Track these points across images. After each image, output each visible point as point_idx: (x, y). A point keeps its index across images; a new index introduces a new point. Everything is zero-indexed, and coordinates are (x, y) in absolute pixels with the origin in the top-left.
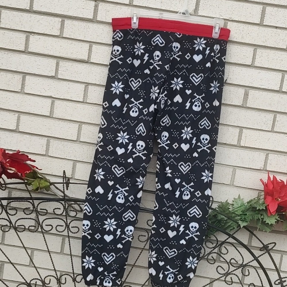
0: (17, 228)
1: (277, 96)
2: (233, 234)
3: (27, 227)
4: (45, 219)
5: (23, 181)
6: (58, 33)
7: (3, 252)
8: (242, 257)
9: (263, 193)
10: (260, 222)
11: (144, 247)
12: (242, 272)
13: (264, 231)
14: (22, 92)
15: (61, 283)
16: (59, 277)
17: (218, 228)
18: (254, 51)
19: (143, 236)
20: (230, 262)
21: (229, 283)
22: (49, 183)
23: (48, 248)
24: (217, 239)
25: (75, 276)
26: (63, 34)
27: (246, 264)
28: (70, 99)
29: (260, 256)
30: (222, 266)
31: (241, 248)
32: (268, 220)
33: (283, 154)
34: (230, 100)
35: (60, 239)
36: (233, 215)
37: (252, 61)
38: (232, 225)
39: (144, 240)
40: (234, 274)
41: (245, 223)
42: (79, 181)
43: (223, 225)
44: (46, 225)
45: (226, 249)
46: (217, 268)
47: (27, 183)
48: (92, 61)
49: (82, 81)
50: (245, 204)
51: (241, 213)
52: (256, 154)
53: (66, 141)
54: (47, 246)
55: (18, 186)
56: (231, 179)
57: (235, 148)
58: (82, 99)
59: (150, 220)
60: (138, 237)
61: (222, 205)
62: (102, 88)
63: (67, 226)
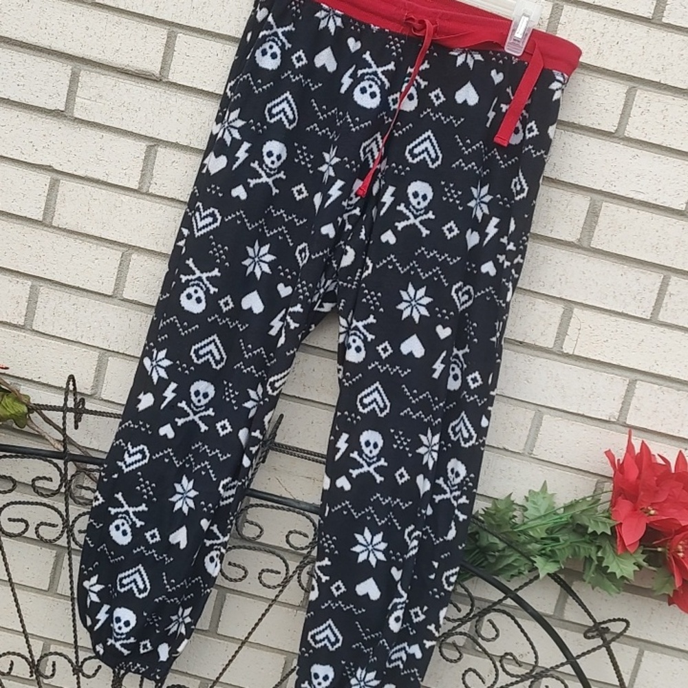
1: (677, 225)
2: (517, 590)
4: (9, 504)
8: (535, 653)
9: (609, 486)
10: (593, 568)
11: (277, 596)
15: (42, 675)
16: (36, 659)
17: (476, 570)
18: (628, 93)
19: (272, 571)
20: (501, 661)
22: (27, 406)
24: (472, 599)
25: (82, 657)
27: (542, 671)
28: (101, 179)
29: (584, 654)
30: (478, 671)
32: (615, 563)
33: (674, 385)
34: (548, 226)
36: (523, 538)
37: (619, 123)
38: (515, 564)
39: (276, 584)
41: (553, 564)
42: (112, 405)
43: (492, 560)
44: (10, 520)
45: (494, 626)
46: (464, 675)
48: (172, 78)
49: (141, 133)
50: (558, 512)
51: (544, 535)
52: (603, 378)
53: (85, 293)
56: (525, 439)
57: (547, 355)
58: (137, 184)
59: (296, 532)
60: (260, 574)
61: (495, 510)
62: (193, 157)
63: (67, 527)
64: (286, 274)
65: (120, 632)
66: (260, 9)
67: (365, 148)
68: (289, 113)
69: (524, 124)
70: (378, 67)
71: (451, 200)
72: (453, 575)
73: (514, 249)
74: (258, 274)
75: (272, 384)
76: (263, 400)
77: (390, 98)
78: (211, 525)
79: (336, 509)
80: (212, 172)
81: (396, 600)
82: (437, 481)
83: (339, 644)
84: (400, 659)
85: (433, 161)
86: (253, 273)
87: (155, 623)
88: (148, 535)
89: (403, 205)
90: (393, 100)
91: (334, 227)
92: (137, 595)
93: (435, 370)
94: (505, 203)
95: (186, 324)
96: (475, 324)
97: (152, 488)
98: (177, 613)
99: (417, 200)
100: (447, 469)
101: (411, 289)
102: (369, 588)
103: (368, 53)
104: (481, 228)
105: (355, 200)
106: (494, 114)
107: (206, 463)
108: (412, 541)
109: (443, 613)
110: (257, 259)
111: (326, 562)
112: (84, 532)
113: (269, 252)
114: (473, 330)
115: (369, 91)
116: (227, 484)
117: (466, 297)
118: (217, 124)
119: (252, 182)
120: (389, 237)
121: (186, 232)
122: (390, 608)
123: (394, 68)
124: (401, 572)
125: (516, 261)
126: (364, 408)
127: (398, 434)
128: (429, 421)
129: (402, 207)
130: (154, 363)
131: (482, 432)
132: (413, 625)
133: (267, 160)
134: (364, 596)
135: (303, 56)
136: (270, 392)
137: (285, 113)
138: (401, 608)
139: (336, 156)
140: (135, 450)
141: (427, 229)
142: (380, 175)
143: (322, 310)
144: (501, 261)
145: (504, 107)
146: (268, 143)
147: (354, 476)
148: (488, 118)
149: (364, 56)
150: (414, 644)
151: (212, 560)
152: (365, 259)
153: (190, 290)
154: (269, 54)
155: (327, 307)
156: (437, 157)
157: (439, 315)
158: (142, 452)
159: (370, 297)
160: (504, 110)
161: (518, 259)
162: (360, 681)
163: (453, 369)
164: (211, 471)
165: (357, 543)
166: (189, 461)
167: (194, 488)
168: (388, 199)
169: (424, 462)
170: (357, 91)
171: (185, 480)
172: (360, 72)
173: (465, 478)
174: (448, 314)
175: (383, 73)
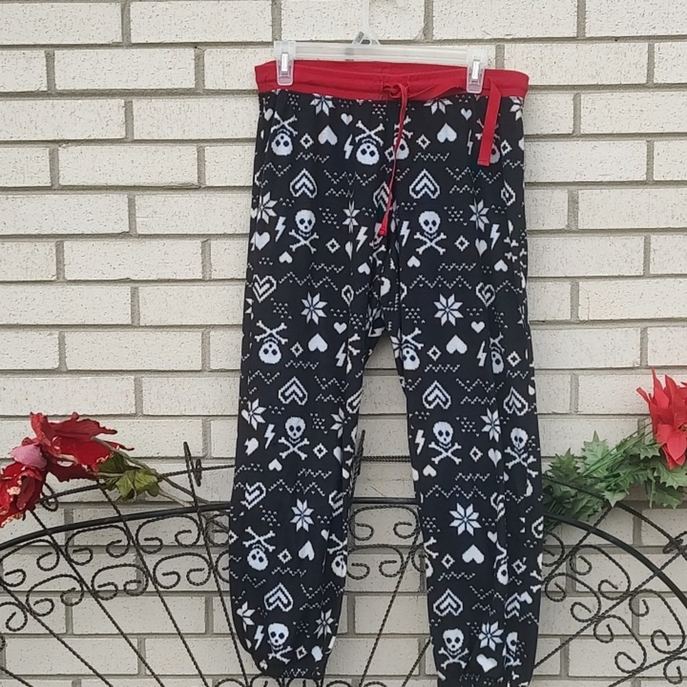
0: (99, 591)
1: (644, 194)
2: (596, 524)
3: (121, 588)
4: (160, 561)
5: (95, 483)
6: (120, 133)
7: (74, 653)
8: (626, 574)
9: (648, 421)
10: (653, 487)
11: (397, 587)
12: (631, 609)
13: (665, 505)
14: (59, 279)
17: (558, 517)
18: (574, 99)
19: (390, 562)
20: (599, 589)
21: (605, 640)
22: (156, 476)
23: (176, 626)
24: (561, 542)
25: (249, 680)
26: (133, 134)
27: (636, 589)
28: (171, 278)
29: (667, 564)
30: (583, 603)
31: (619, 556)
32: (670, 479)
33: (678, 324)
34: (540, 221)
35: (200, 602)
36: (589, 481)
37: (574, 125)
38: (589, 505)
39: (395, 572)
40: (614, 616)
41: (620, 494)
42: (223, 461)
43: (570, 507)
44: (164, 574)
45: (586, 561)
46: (572, 610)
47: (104, 484)
48: (208, 184)
49: (194, 233)
50: (612, 453)
51: (606, 473)
52: (618, 333)
53: (179, 374)
54: (174, 622)
55: (85, 497)
56: (569, 400)
57: (568, 326)
58: (201, 274)
59: (401, 524)
60: (380, 567)
61: (560, 463)
62: (241, 241)
63: (212, 568)
64: (338, 314)
65: (277, 644)
66: (266, 110)
67: (376, 197)
68: (310, 185)
69: (498, 143)
70: (370, 131)
71: (456, 220)
72: (539, 524)
73: (517, 245)
74: (316, 320)
75: (350, 405)
76: (346, 419)
77: (386, 153)
78: (330, 535)
79: (429, 494)
80: (260, 248)
81: (498, 558)
82: (506, 451)
83: (461, 609)
84: (515, 608)
85: (434, 193)
86: (312, 320)
87: (304, 630)
88: (280, 556)
89: (418, 233)
90: (389, 153)
91: (368, 265)
92: (284, 610)
93: (479, 360)
94: (500, 211)
95: (268, 374)
96: (502, 314)
97: (274, 516)
98: (320, 617)
99: (428, 227)
100: (511, 439)
101: (442, 299)
102: (474, 554)
103: (360, 122)
104: (485, 236)
105: (379, 240)
106: (472, 143)
107: (314, 483)
108: (497, 505)
109: (540, 559)
110: (312, 308)
111: (432, 541)
112: (227, 568)
113: (321, 300)
114: (502, 319)
115: (368, 151)
116: (335, 496)
117: (489, 294)
118: (254, 209)
119: (294, 247)
120: (414, 262)
121: (250, 301)
122: (495, 567)
123: (383, 128)
124: (496, 534)
125: (521, 254)
126: (430, 405)
127: (463, 420)
128: (486, 403)
129: (418, 236)
130: (251, 413)
131: (532, 399)
132: (518, 577)
133: (301, 227)
134: (471, 562)
135: (309, 138)
136: (350, 411)
137: (306, 186)
138: (505, 563)
139: (355, 209)
140: (253, 488)
141: (443, 248)
142: (393, 216)
143: (374, 335)
144: (509, 258)
145: (479, 136)
146: (299, 214)
147: (437, 463)
148: (468, 148)
149: (357, 125)
150: (524, 592)
151: (338, 564)
152: (399, 285)
153: (266, 346)
154: (282, 144)
155: (378, 332)
156: (436, 189)
157: (471, 314)
158: (259, 488)
159: (411, 314)
160: (479, 138)
161: (523, 252)
162: (486, 635)
163: (494, 356)
164: (319, 489)
165: (453, 519)
166: (298, 487)
167: (309, 507)
168: (405, 231)
169: (491, 437)
170: (359, 154)
171: (299, 503)
172: (357, 139)
173: (528, 441)
174: (478, 311)
175: (376, 134)
